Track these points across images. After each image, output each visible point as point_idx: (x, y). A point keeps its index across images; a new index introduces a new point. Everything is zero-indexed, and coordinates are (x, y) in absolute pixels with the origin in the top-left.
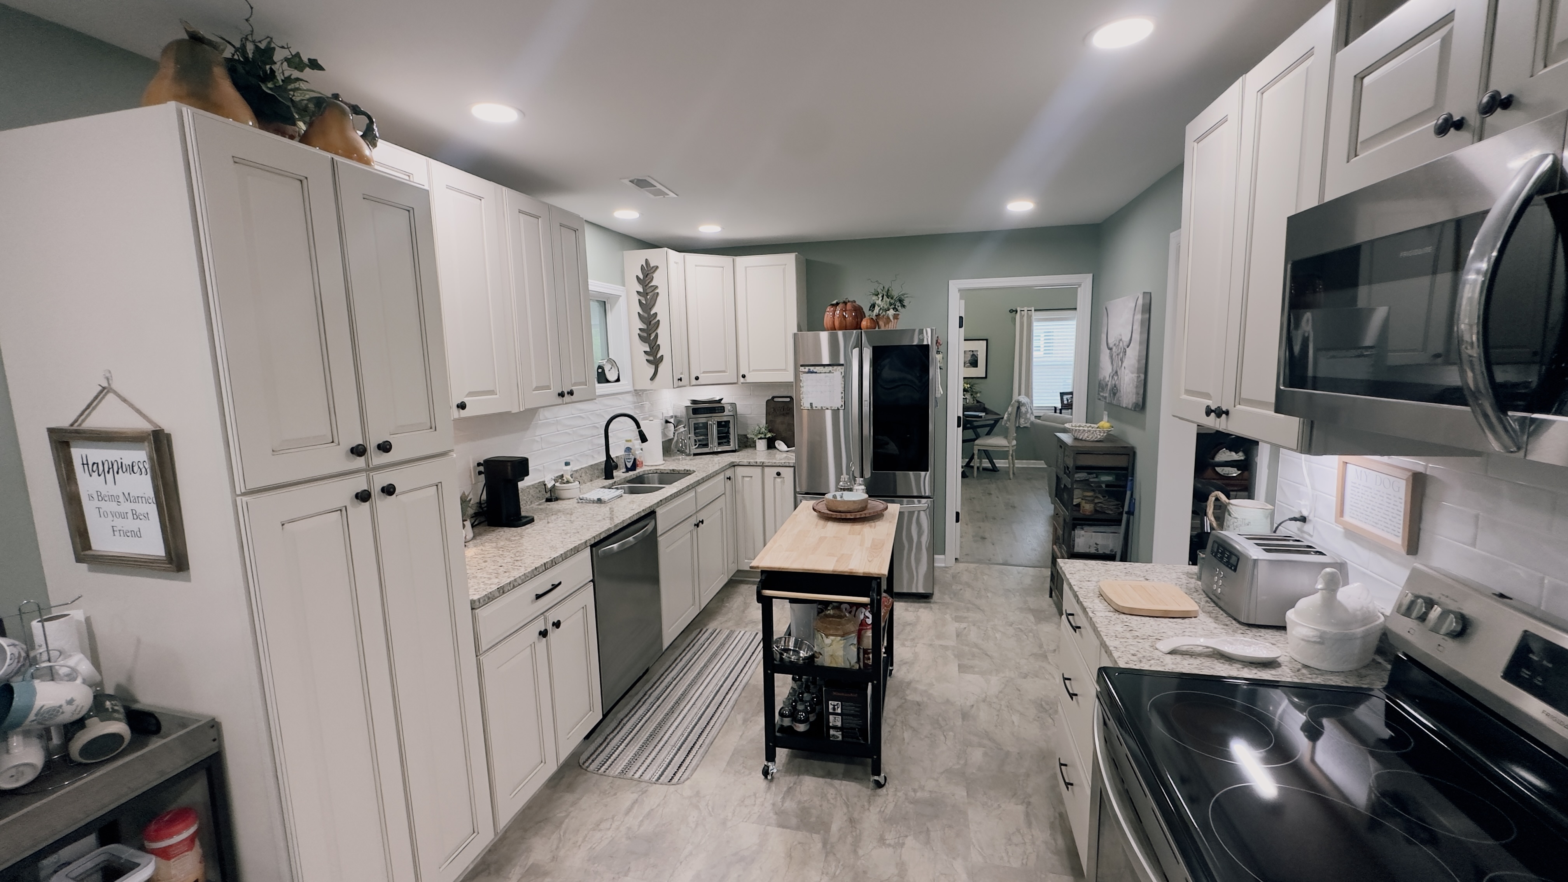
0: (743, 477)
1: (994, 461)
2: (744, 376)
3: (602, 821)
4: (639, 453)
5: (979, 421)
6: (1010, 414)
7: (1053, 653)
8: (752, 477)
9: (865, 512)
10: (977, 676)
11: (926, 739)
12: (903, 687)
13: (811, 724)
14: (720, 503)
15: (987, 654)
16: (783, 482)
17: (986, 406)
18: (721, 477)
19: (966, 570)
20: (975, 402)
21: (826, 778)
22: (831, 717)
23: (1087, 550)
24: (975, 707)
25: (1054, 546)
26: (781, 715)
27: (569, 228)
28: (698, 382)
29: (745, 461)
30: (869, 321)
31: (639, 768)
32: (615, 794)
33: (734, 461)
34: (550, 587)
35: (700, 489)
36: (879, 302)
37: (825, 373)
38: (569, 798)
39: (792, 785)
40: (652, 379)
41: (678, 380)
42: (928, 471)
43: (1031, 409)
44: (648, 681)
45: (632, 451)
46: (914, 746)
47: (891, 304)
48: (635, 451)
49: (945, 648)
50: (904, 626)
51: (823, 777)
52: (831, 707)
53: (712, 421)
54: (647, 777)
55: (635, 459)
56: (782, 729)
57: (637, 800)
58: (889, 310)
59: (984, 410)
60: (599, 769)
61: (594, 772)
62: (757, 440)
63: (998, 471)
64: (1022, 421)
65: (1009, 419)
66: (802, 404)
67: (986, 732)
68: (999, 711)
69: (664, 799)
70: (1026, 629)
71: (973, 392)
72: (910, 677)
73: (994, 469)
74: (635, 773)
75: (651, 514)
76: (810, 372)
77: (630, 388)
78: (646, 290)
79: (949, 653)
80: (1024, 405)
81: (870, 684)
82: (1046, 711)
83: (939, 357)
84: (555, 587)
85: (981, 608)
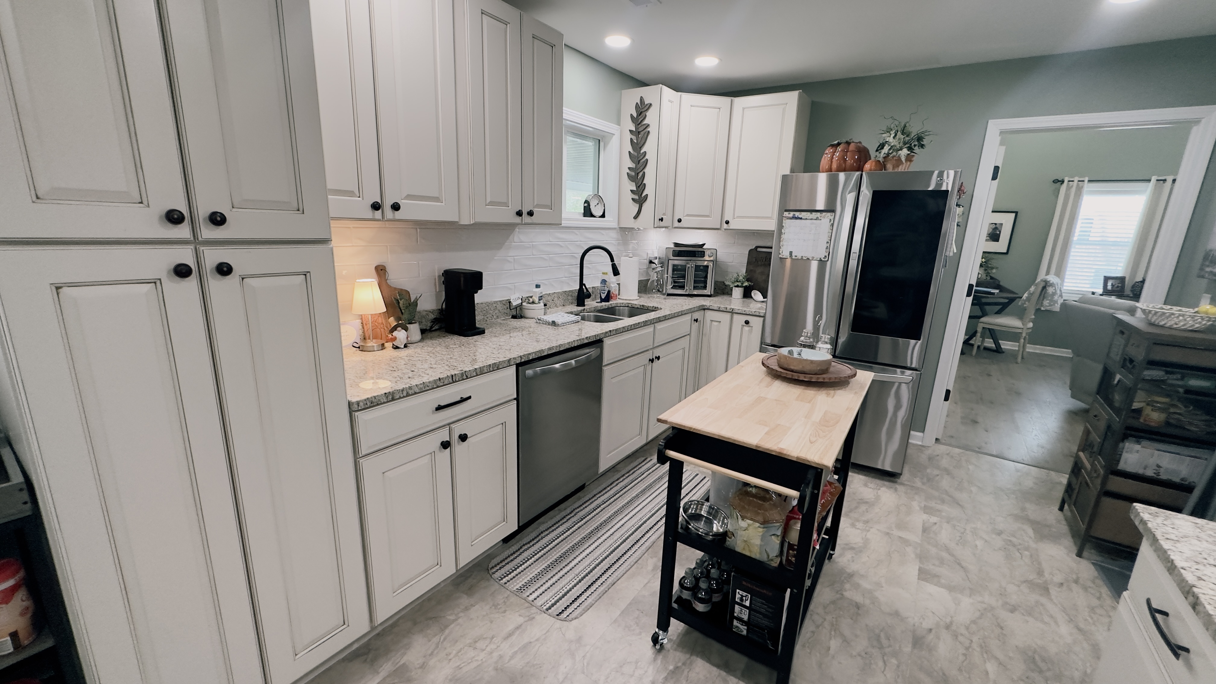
0: (712, 321)
1: (1000, 341)
2: (727, 222)
3: (481, 638)
4: (614, 287)
5: (988, 297)
6: (1031, 294)
7: (1059, 587)
8: (720, 322)
9: (824, 376)
10: (942, 589)
11: (859, 658)
12: (842, 578)
13: (715, 605)
14: (684, 342)
15: (959, 564)
16: (750, 332)
17: (1001, 284)
18: (688, 317)
19: (948, 454)
20: (989, 278)
21: (721, 669)
22: (737, 606)
23: (1141, 471)
24: (933, 631)
25: (1081, 454)
26: (681, 584)
27: (545, 42)
28: (680, 225)
29: (715, 306)
30: (874, 164)
31: (536, 590)
32: (505, 612)
33: (704, 304)
34: (458, 399)
35: (660, 326)
36: (891, 139)
37: (811, 219)
38: (465, 600)
39: (680, 664)
40: (636, 217)
41: (660, 220)
42: (920, 340)
43: (1060, 290)
44: (579, 499)
45: (607, 283)
46: (840, 663)
47: (905, 143)
48: (610, 284)
49: (905, 542)
50: (858, 503)
51: (718, 666)
52: (738, 596)
53: (691, 264)
54: (539, 602)
55: (609, 292)
56: (679, 600)
57: (521, 625)
58: (901, 149)
59: (998, 287)
60: (502, 579)
61: (497, 580)
62: (734, 288)
63: (1003, 352)
64: (1046, 302)
65: (1028, 299)
66: (781, 252)
67: (944, 674)
68: (967, 649)
69: (545, 634)
70: (1020, 544)
71: (988, 267)
72: (853, 567)
73: (998, 350)
74: (531, 594)
75: (597, 342)
76: (794, 218)
77: (614, 225)
78: (638, 129)
79: (909, 550)
80: (1052, 285)
81: (789, 590)
82: (1041, 672)
83: (959, 210)
84: (463, 400)
85: (960, 503)
